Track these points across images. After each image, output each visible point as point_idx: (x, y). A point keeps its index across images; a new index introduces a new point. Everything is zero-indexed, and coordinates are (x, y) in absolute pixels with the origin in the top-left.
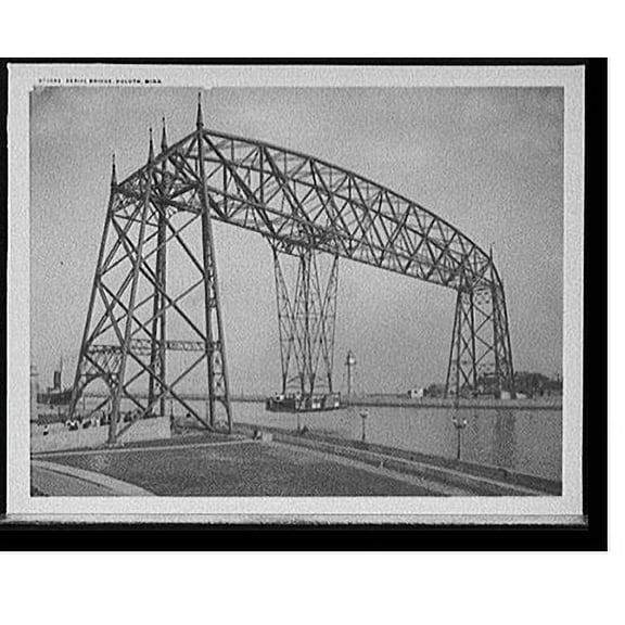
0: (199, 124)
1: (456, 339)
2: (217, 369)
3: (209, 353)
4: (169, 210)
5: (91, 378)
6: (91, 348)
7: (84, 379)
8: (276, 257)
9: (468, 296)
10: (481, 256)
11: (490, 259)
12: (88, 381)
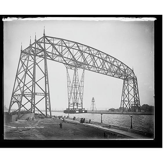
0: (44, 34)
1: (123, 94)
2: (48, 101)
3: (46, 96)
4: (37, 57)
5: (14, 102)
6: (14, 95)
7: (12, 103)
8: (67, 70)
9: (127, 82)
10: (130, 70)
11: (133, 71)
12: (13, 103)
